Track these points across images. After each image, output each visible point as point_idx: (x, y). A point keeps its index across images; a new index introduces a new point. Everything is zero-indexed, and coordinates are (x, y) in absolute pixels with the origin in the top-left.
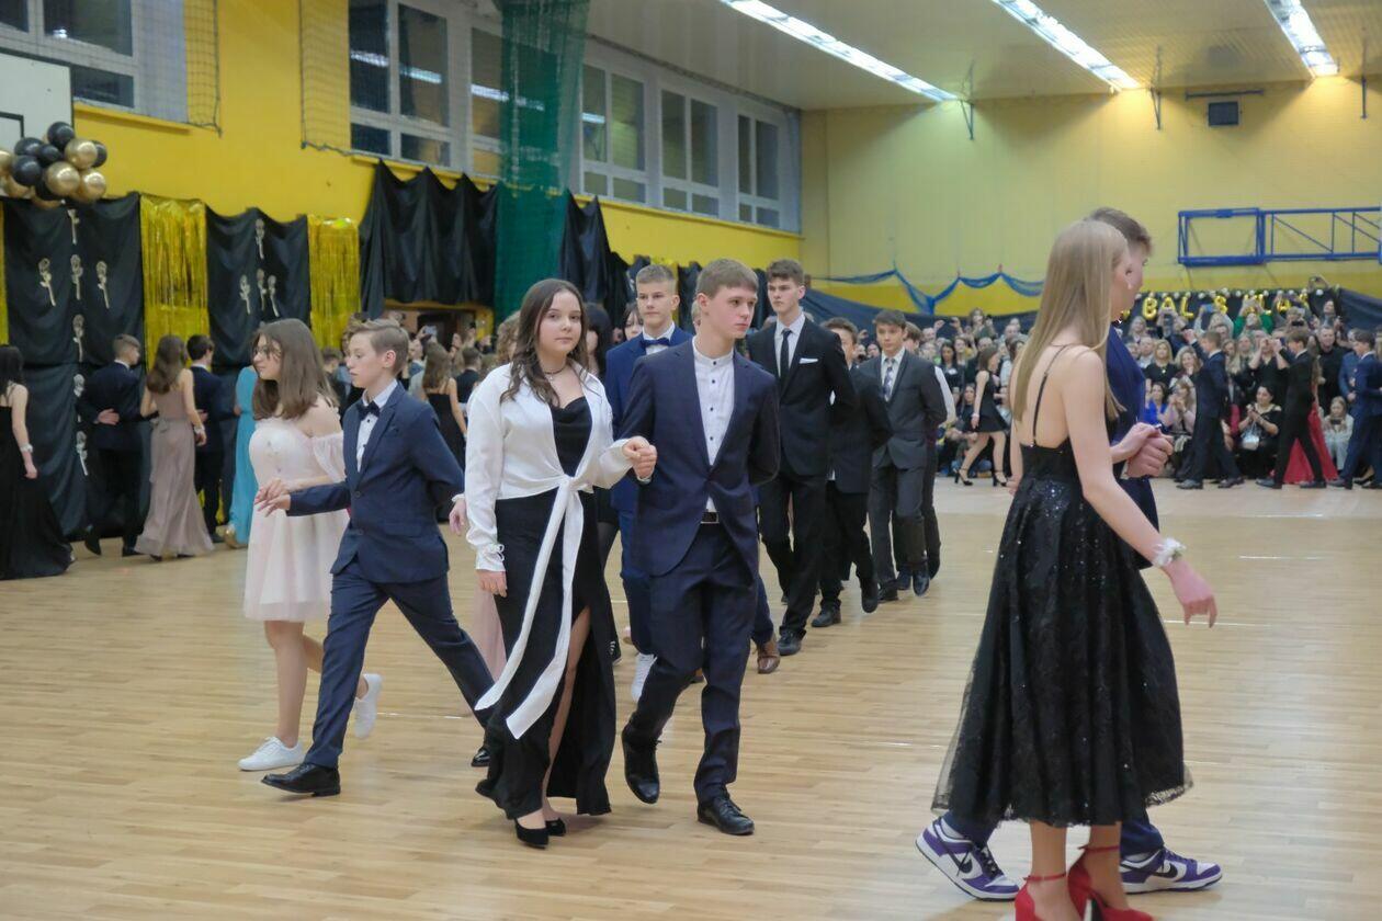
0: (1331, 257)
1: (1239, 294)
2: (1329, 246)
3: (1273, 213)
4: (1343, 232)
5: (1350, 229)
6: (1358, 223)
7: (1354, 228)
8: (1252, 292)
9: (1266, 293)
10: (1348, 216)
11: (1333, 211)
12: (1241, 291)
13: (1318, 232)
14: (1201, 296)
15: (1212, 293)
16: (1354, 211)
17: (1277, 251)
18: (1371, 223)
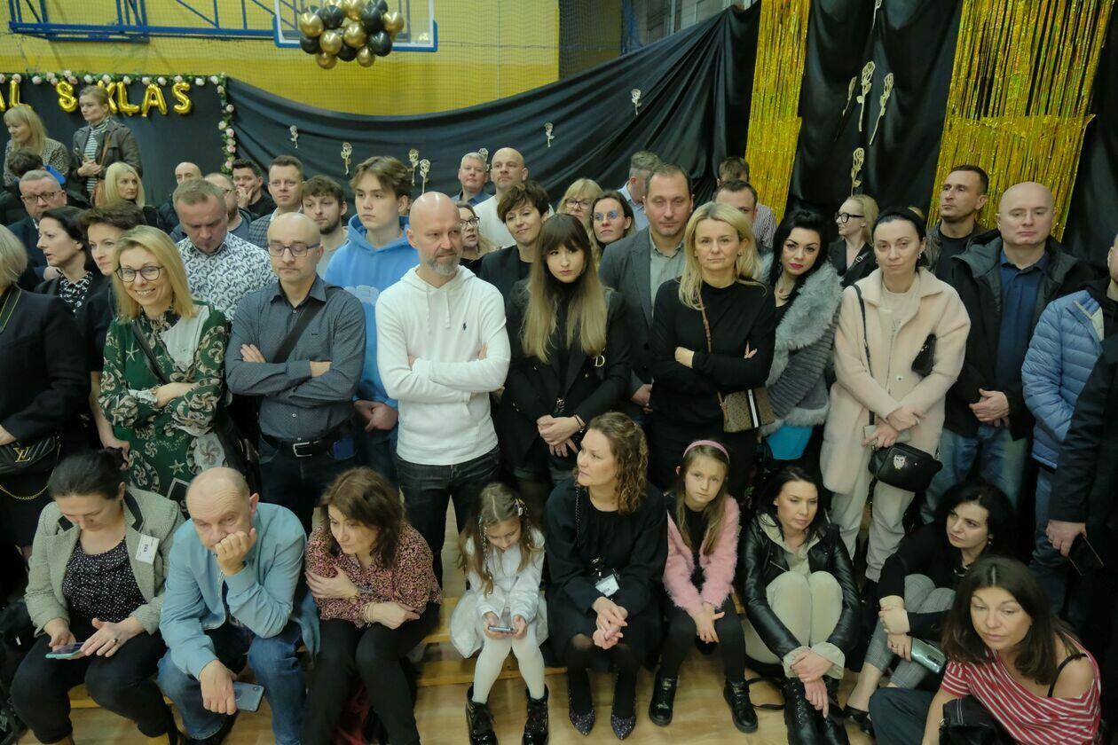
2: (211, 15)
9: (126, 80)
14: (36, 80)
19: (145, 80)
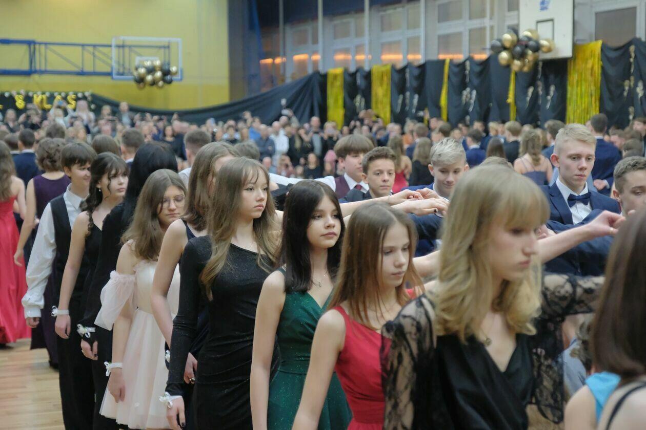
0: (82, 73)
1: (30, 94)
2: (81, 66)
3: (46, 44)
4: (88, 57)
5: (92, 57)
6: (97, 53)
7: (94, 55)
8: (39, 93)
9: (48, 94)
10: (91, 49)
11: (83, 45)
12: (33, 92)
13: (75, 58)
14: (7, 95)
15: (14, 93)
16: (94, 46)
17: (49, 68)
18: (104, 54)
19: (56, 94)
